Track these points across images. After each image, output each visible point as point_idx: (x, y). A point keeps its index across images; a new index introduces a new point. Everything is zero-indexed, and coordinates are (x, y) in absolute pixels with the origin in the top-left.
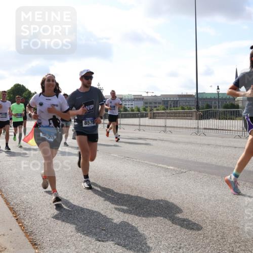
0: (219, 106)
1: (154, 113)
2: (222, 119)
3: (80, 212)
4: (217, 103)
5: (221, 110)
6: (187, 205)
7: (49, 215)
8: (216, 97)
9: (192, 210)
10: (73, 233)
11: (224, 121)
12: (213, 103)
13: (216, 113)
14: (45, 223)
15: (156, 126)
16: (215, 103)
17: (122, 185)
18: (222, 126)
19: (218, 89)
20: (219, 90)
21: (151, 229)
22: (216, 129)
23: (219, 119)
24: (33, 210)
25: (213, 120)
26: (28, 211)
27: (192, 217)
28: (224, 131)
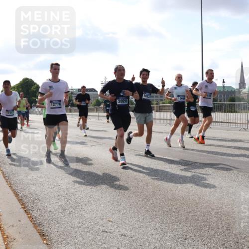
0: (224, 99)
1: (160, 107)
2: (228, 112)
3: (88, 204)
4: (223, 96)
5: (227, 103)
6: (193, 197)
7: (57, 207)
8: (222, 90)
9: (198, 202)
10: (80, 225)
11: (230, 114)
12: (218, 96)
13: (221, 106)
14: (53, 215)
15: (162, 119)
16: (221, 96)
17: (129, 177)
18: (227, 119)
19: (224, 82)
20: (224, 84)
21: (157, 221)
22: (222, 122)
23: (225, 112)
24: (41, 202)
25: (219, 113)
26: (37, 203)
27: (197, 208)
28: (229, 124)
